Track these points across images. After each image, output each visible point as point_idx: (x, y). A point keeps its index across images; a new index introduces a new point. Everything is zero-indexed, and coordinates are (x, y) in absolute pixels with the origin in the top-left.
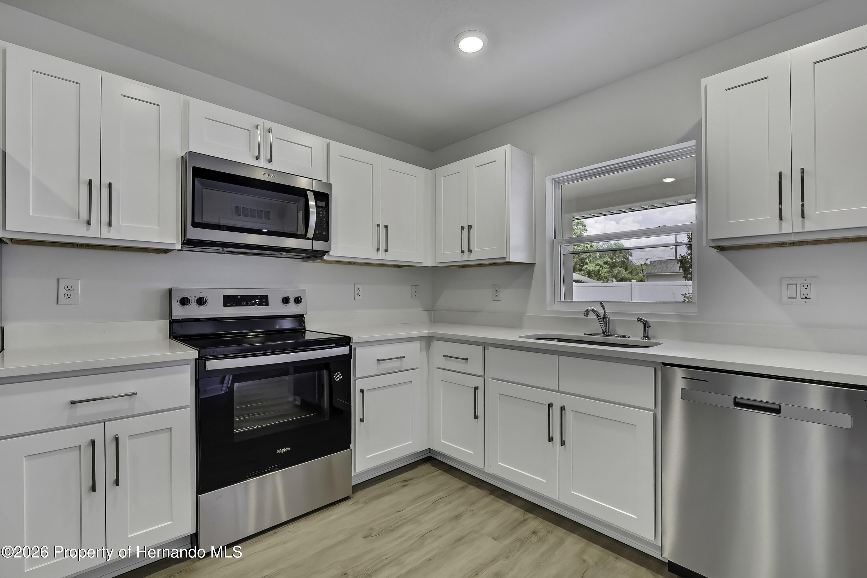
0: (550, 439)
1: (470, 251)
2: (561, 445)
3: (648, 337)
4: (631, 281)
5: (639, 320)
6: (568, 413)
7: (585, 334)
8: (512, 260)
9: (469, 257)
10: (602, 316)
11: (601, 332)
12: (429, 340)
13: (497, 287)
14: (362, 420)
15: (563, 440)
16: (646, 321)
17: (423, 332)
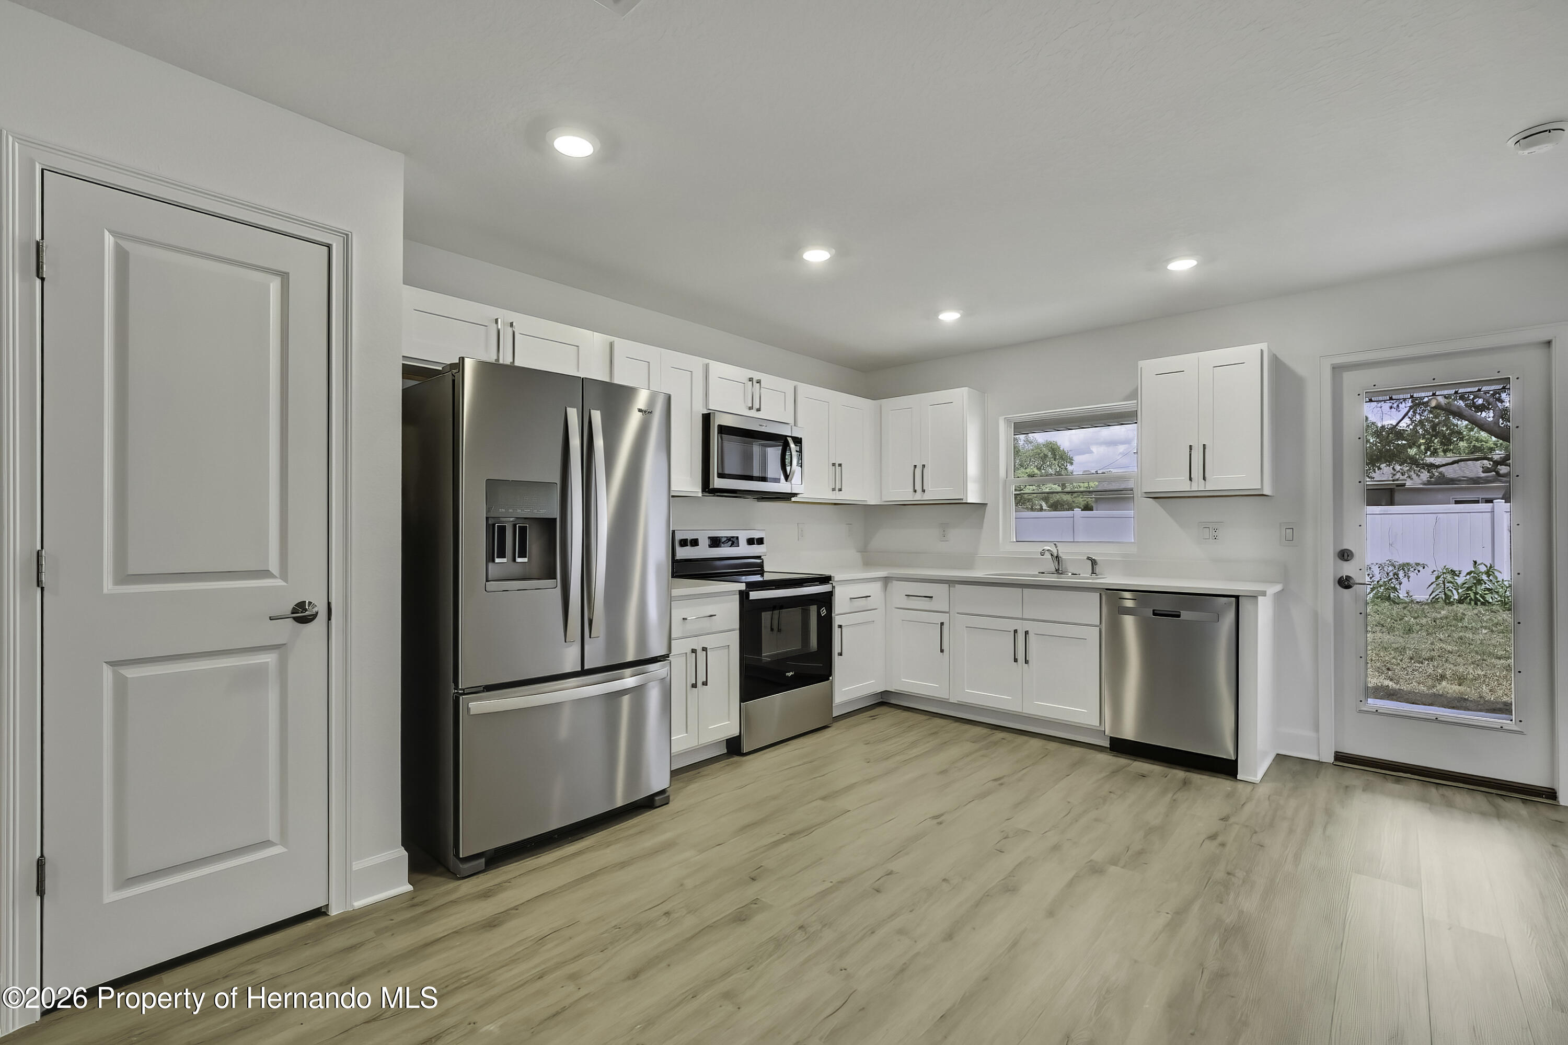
0: (1016, 660)
1: (924, 491)
2: (1026, 663)
3: (1095, 574)
4: (1073, 510)
5: (1088, 558)
6: (1031, 635)
7: (1039, 573)
8: (968, 502)
9: (922, 497)
10: (1055, 555)
11: (1054, 570)
12: (886, 580)
13: (944, 528)
14: (840, 654)
15: (1027, 659)
16: (1094, 559)
17: (882, 573)
